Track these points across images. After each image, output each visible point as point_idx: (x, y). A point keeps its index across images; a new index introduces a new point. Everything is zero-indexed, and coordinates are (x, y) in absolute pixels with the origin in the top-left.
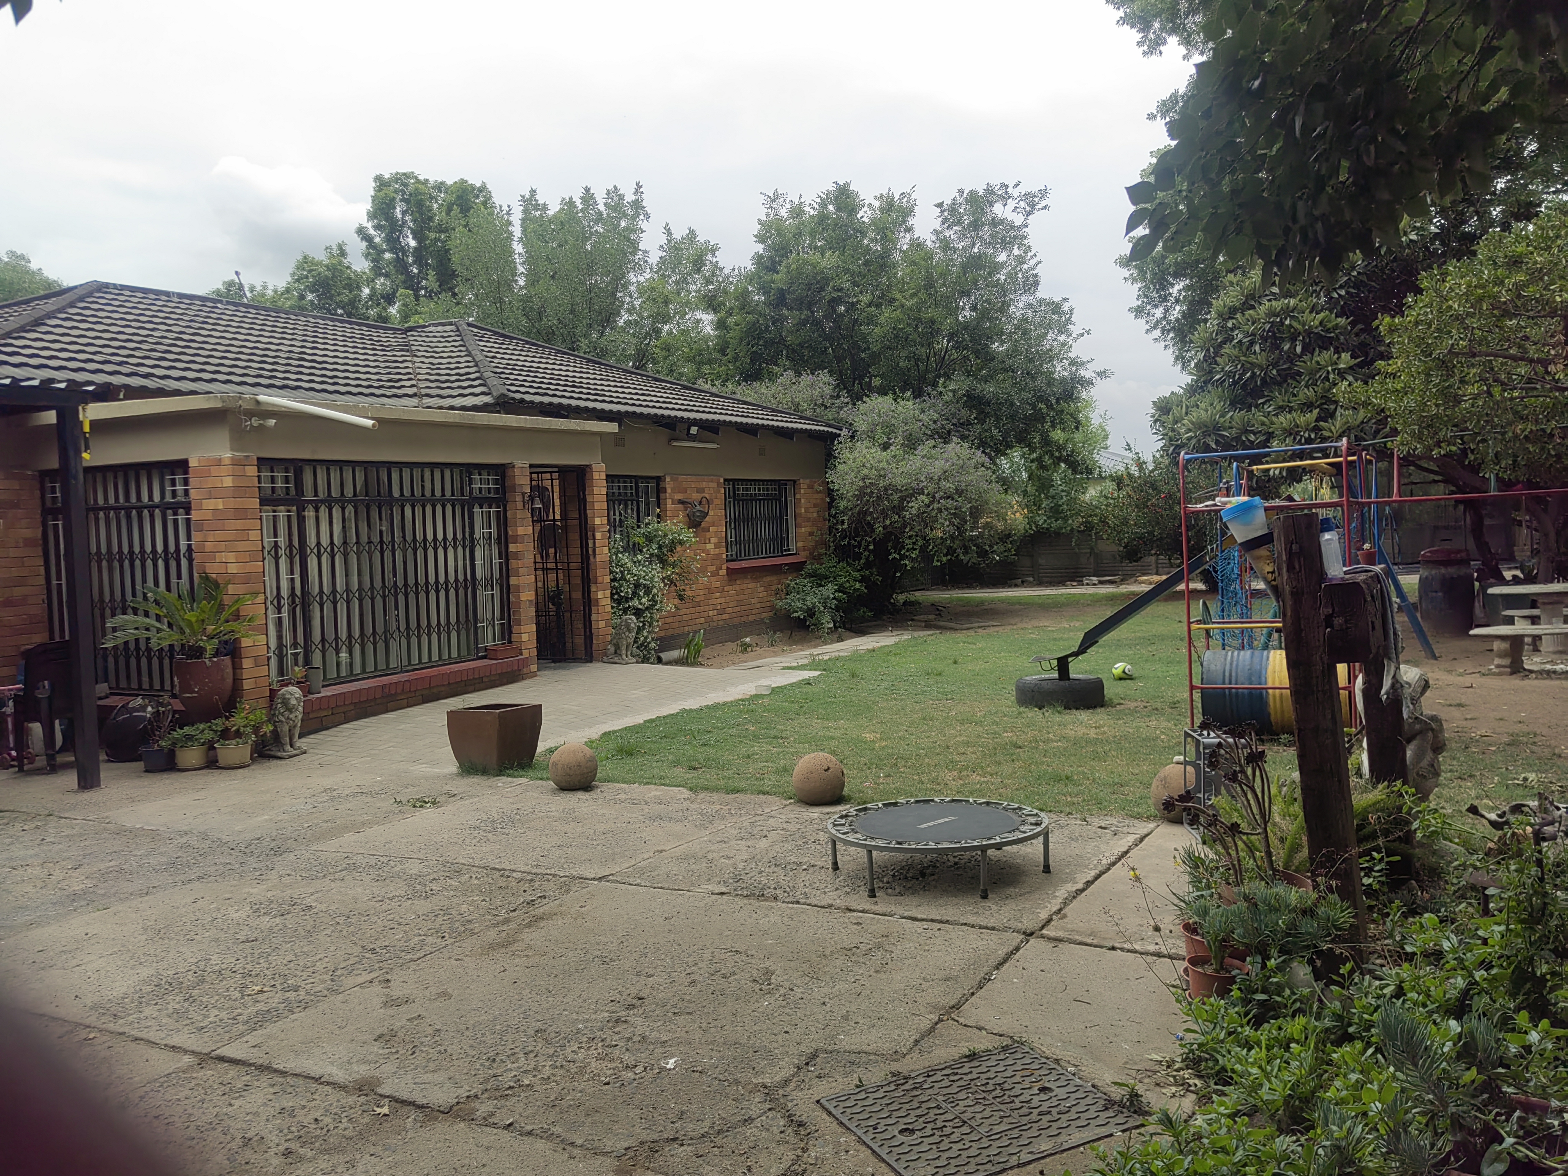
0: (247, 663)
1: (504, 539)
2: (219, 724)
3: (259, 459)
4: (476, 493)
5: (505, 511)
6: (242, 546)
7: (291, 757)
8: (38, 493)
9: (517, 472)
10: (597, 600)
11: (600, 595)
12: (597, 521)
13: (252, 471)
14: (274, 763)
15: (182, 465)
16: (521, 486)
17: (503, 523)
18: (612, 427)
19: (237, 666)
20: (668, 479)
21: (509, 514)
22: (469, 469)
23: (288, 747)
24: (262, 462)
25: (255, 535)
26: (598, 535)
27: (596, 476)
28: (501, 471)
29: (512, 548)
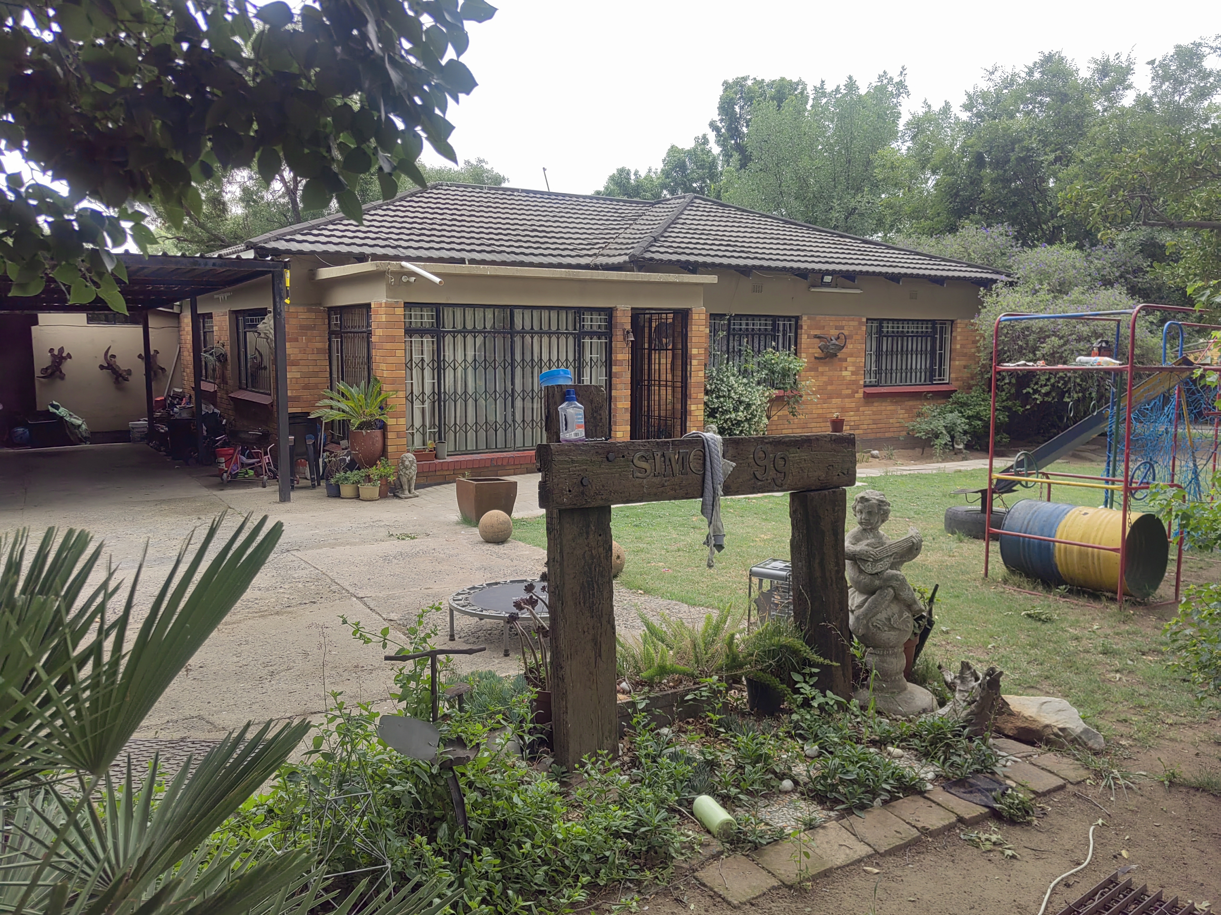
0: (390, 435)
1: (609, 363)
2: (363, 472)
3: (405, 303)
4: (587, 328)
5: (611, 342)
6: (391, 360)
7: (406, 498)
8: (327, 321)
9: (619, 314)
10: (690, 411)
11: (693, 407)
12: (694, 351)
13: (400, 311)
14: (397, 501)
15: (368, 306)
16: (622, 324)
17: (609, 350)
18: (712, 279)
19: (384, 437)
20: (805, 318)
21: (613, 344)
22: (579, 311)
23: (407, 492)
24: (408, 305)
25: (400, 353)
26: (694, 362)
27: (695, 317)
28: (609, 312)
29: (614, 369)
